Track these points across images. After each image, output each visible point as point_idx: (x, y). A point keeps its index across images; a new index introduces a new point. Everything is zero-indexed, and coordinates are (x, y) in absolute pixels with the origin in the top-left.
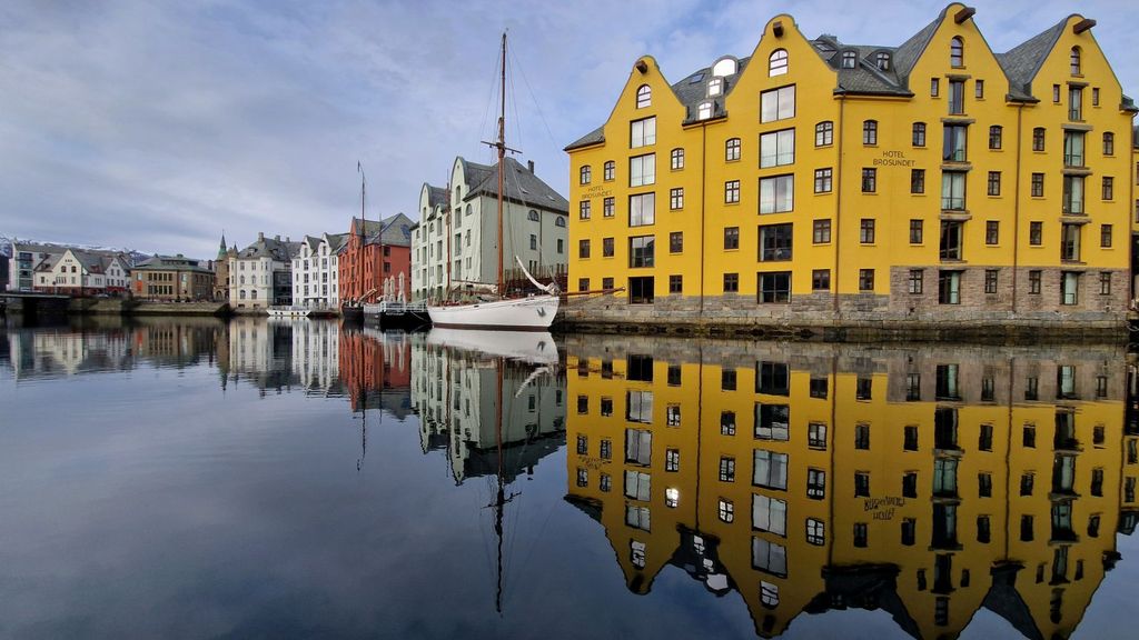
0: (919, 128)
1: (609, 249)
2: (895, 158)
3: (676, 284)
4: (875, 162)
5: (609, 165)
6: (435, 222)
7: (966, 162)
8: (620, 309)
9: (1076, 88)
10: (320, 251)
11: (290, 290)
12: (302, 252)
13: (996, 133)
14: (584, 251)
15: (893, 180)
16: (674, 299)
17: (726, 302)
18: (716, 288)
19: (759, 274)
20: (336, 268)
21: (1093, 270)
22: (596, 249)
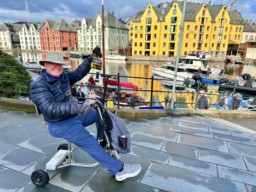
0: (196, 27)
1: (141, 45)
2: (192, 32)
3: (154, 53)
4: (189, 33)
5: (142, 27)
6: (89, 30)
7: (203, 33)
8: (143, 57)
9: (222, 19)
10: (31, 30)
11: (19, 42)
12: (23, 30)
13: (208, 27)
14: (136, 45)
15: (191, 36)
16: (153, 56)
17: (163, 57)
18: (161, 54)
19: (169, 52)
20: (39, 36)
21: (221, 51)
22: (138, 44)
